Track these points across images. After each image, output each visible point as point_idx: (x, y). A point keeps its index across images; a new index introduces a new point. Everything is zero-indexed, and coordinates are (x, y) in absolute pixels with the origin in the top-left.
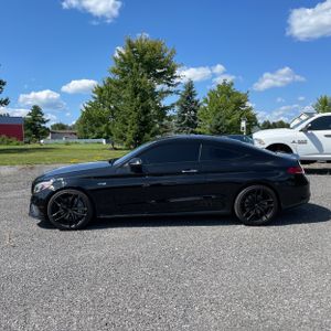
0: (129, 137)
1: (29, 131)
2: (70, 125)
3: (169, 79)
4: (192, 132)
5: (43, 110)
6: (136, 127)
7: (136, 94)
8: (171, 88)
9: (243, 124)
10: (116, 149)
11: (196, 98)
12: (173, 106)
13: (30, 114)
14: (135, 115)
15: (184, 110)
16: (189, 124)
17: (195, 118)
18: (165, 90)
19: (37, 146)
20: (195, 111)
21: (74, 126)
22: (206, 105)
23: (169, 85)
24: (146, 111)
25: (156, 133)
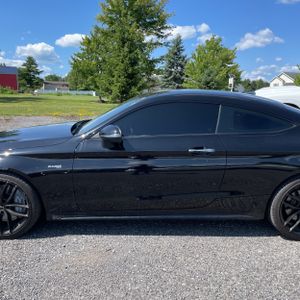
0: (115, 90)
1: (23, 81)
2: (63, 77)
3: (159, 30)
4: (178, 88)
5: (37, 62)
6: (122, 79)
7: (124, 43)
8: (161, 40)
9: (231, 81)
10: (103, 102)
11: (183, 54)
12: (162, 58)
13: (24, 65)
14: (122, 66)
15: (172, 65)
16: (176, 79)
17: (182, 74)
18: (154, 41)
19: (30, 95)
20: (182, 67)
21: (67, 78)
22: (194, 61)
23: (159, 36)
24: (134, 62)
25: (143, 87)
